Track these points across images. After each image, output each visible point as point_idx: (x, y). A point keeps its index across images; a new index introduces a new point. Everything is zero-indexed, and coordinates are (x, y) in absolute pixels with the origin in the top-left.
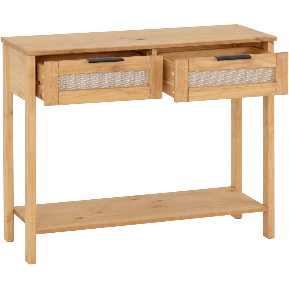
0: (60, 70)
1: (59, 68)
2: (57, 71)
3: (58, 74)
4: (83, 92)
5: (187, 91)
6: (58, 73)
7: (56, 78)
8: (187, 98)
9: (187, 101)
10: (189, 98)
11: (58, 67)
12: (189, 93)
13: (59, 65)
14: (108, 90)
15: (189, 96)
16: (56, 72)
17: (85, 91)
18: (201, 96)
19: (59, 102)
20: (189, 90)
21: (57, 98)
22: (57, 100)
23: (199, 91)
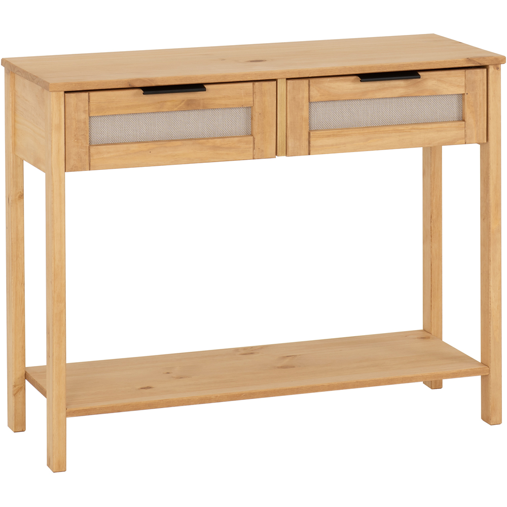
0: (93, 107)
1: (91, 104)
2: (87, 109)
3: (89, 115)
4: (135, 147)
5: (308, 137)
6: (88, 113)
7: (85, 123)
8: (308, 148)
9: (308, 153)
10: (311, 149)
11: (89, 102)
12: (312, 139)
13: (91, 99)
14: (179, 143)
15: (311, 145)
16: (85, 111)
17: (137, 145)
18: (332, 145)
19: (91, 165)
20: (311, 135)
21: (87, 158)
22: (88, 161)
23: (329, 136)
